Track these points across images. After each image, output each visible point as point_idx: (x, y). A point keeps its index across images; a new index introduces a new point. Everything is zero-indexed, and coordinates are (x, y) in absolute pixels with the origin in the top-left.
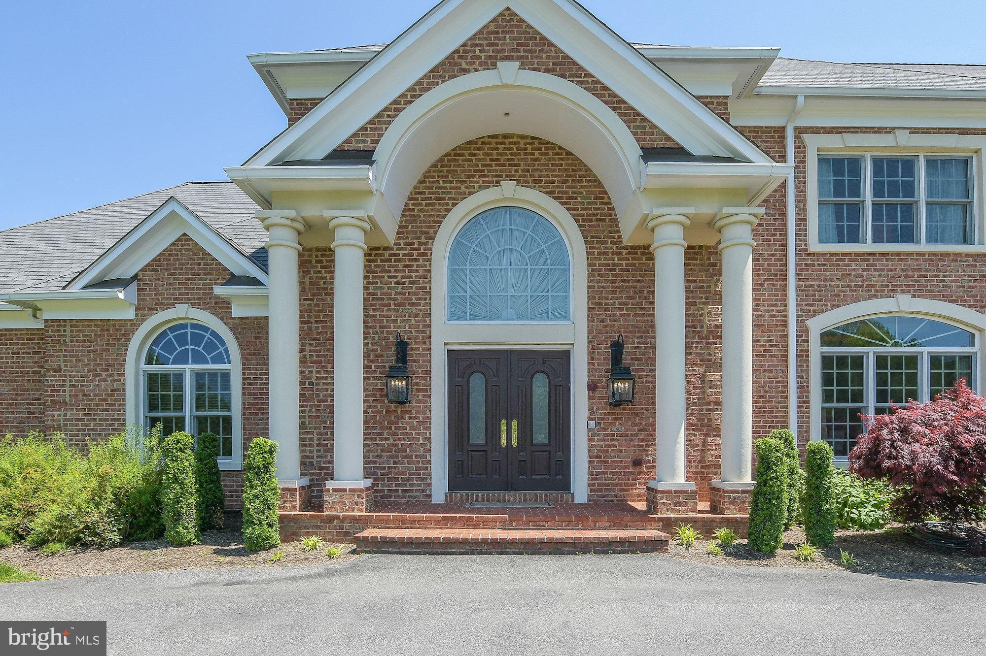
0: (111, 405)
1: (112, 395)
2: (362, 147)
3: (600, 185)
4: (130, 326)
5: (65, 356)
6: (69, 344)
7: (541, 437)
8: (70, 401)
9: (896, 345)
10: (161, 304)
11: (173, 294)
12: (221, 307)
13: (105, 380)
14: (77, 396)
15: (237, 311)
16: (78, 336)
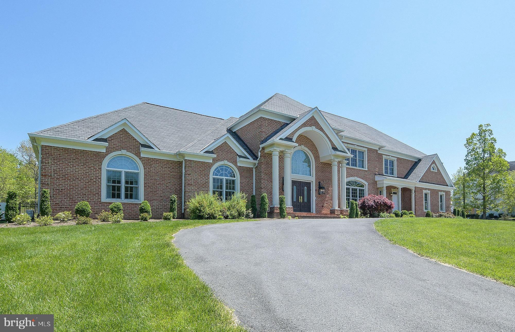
0: (205, 186)
1: (206, 184)
2: (290, 137)
3: (317, 149)
4: (212, 165)
5: (192, 171)
6: (193, 167)
7: (306, 200)
8: (193, 184)
9: (354, 186)
10: (219, 160)
11: (222, 157)
12: (235, 163)
13: (204, 179)
14: (195, 183)
15: (239, 164)
16: (196, 165)
